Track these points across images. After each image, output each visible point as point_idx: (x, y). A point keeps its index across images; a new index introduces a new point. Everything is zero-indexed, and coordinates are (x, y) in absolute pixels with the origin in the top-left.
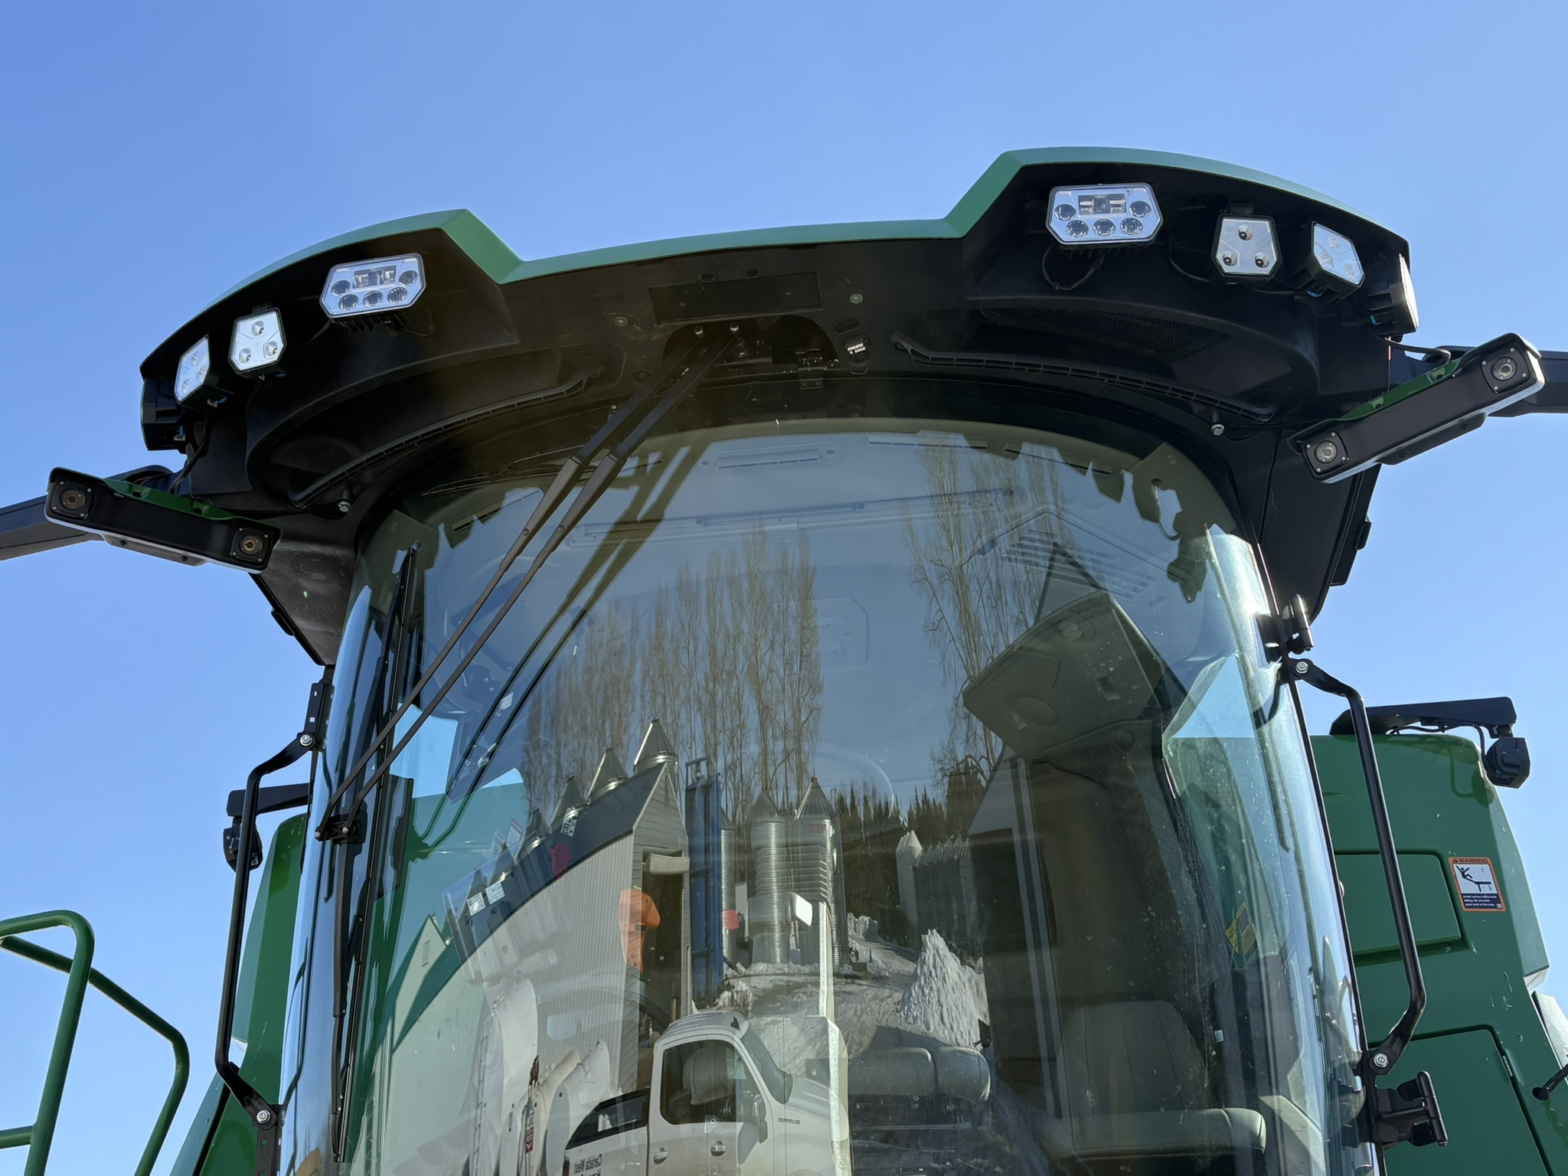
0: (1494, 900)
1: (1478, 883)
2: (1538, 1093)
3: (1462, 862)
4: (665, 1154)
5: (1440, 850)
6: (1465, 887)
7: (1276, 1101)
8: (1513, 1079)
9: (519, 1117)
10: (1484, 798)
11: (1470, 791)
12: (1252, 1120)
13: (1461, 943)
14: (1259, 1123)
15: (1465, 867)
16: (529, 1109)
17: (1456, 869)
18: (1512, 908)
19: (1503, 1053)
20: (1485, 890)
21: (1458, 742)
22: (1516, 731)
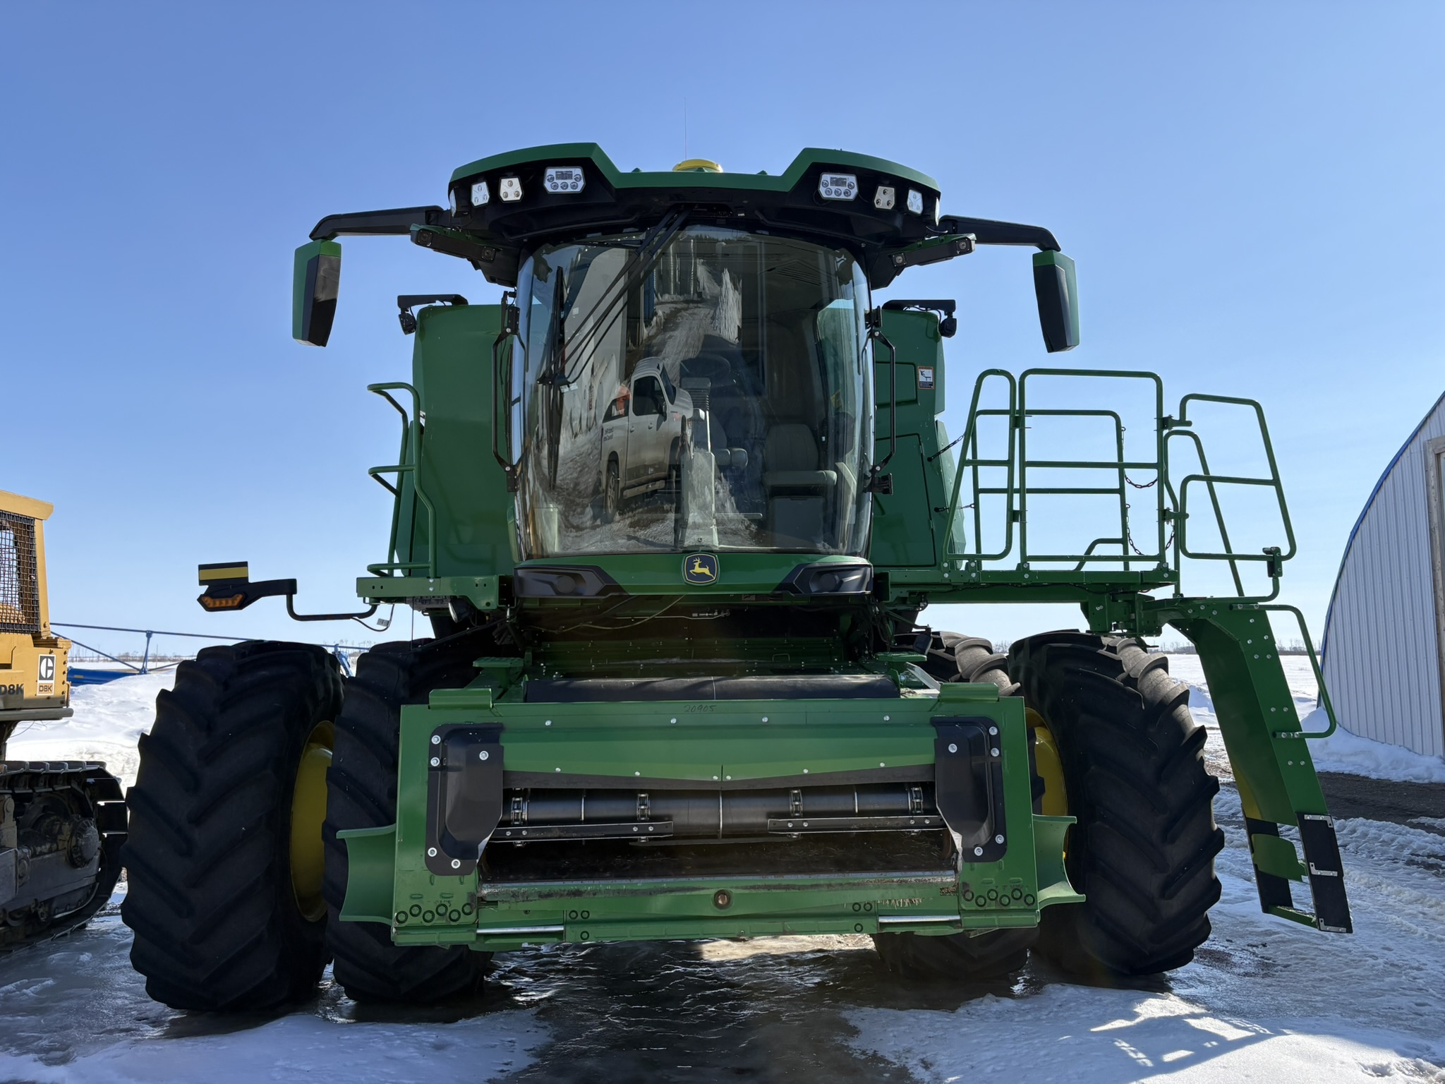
0: (931, 384)
1: (926, 377)
2: (930, 459)
3: (922, 368)
4: (633, 429)
5: (915, 363)
6: (921, 379)
7: (840, 465)
8: (922, 454)
9: (587, 392)
10: (937, 340)
11: (932, 336)
12: (833, 475)
13: (915, 401)
14: (834, 475)
15: (923, 370)
16: (591, 387)
17: (919, 371)
18: (936, 388)
19: (920, 444)
20: (929, 380)
21: (932, 314)
22: (955, 315)
